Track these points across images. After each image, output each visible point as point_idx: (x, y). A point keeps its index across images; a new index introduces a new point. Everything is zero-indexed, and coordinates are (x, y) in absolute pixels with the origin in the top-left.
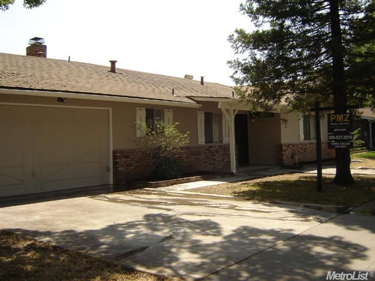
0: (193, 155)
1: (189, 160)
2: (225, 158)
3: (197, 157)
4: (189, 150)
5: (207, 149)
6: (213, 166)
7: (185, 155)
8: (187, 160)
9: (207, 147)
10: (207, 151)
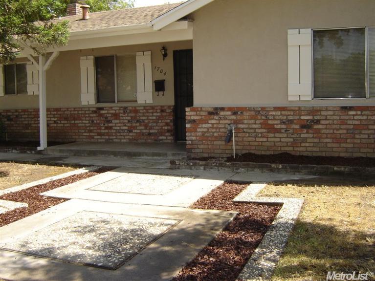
0: (66, 119)
1: (58, 125)
2: (135, 128)
3: (73, 122)
4: (59, 113)
5: (95, 112)
6: (107, 137)
7: (53, 119)
8: (55, 125)
9: (95, 109)
10: (95, 115)
